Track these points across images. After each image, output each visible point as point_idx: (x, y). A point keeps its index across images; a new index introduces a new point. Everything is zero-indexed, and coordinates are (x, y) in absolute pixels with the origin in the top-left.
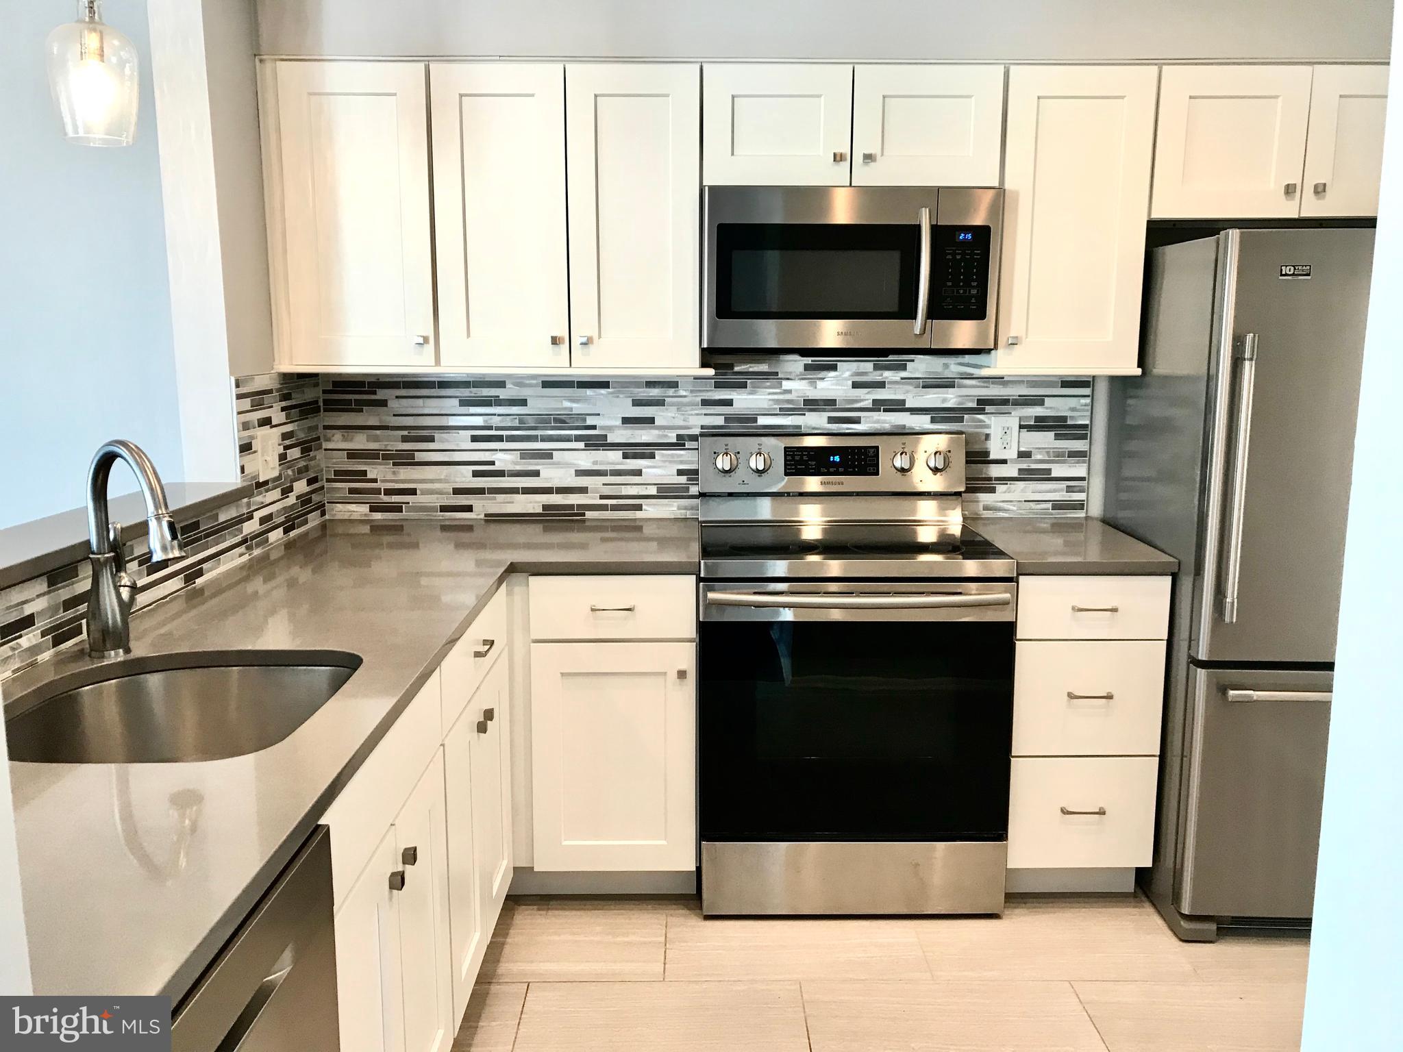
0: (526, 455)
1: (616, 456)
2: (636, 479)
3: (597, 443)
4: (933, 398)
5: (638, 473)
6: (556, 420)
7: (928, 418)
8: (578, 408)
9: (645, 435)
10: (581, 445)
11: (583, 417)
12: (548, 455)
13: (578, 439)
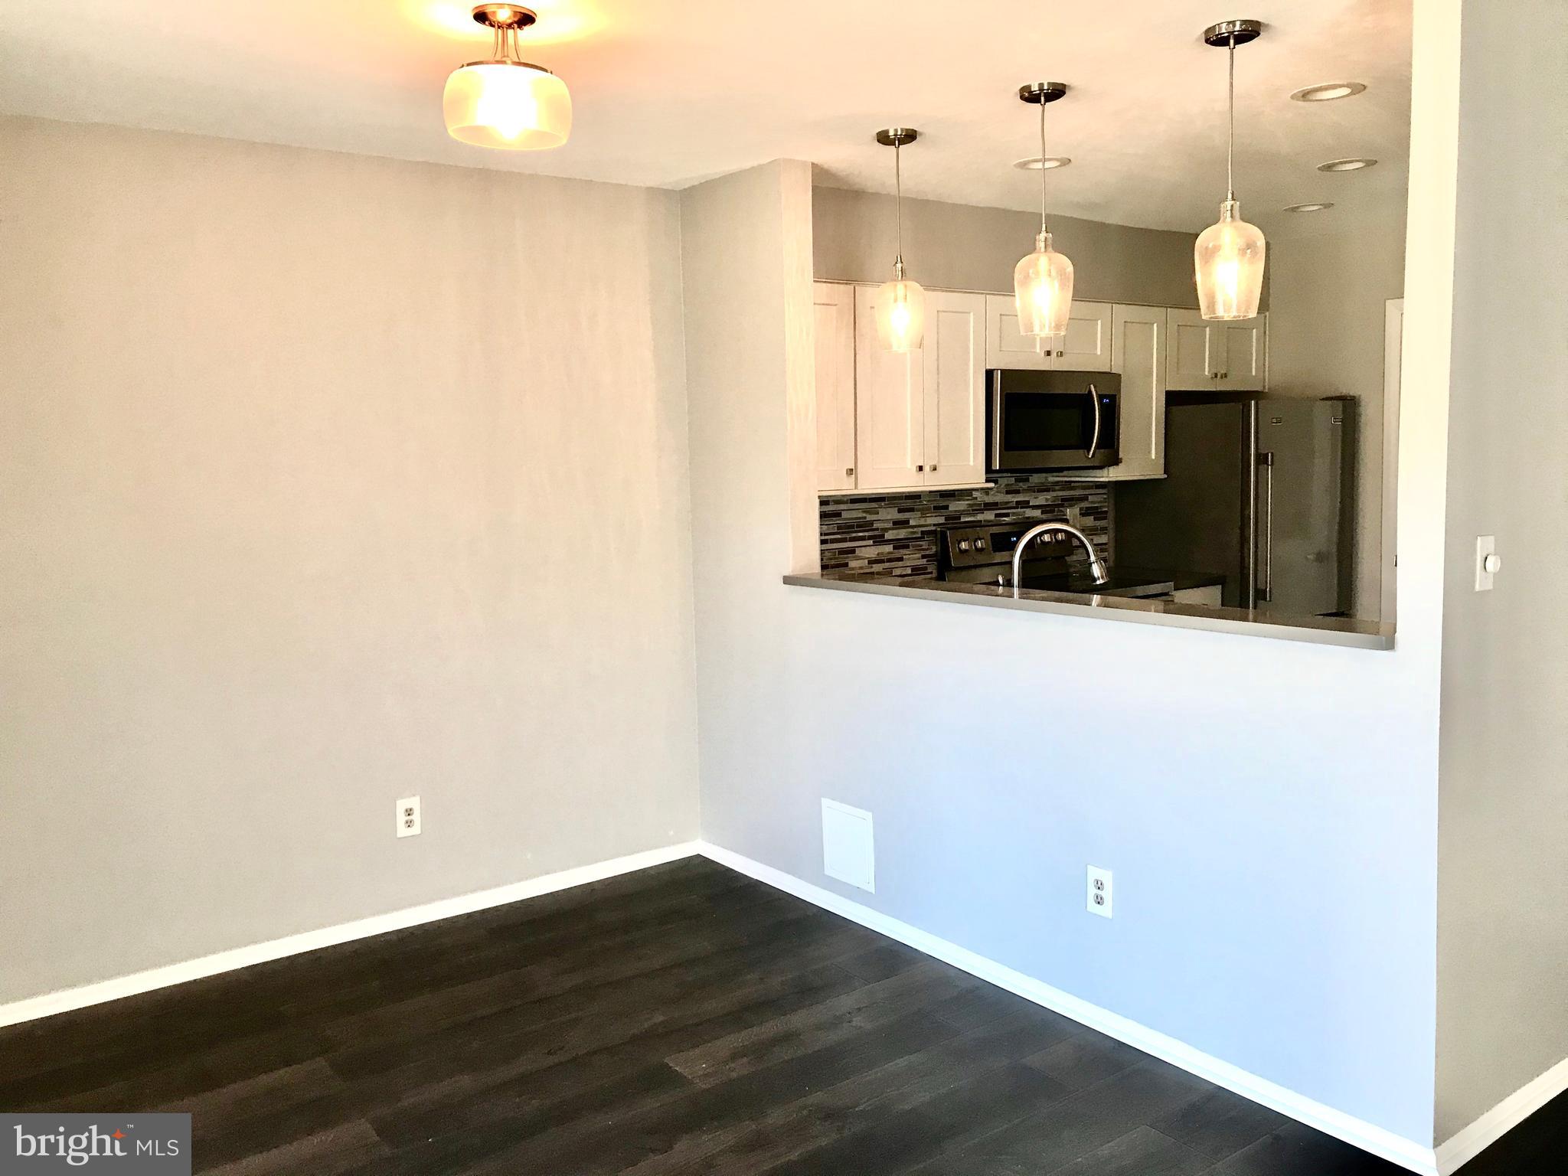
0: (843, 552)
1: (889, 548)
2: (900, 564)
3: (879, 540)
4: (1042, 499)
5: (901, 559)
6: (858, 526)
7: (1040, 511)
8: (870, 517)
9: (902, 533)
10: (871, 542)
11: (871, 523)
12: (852, 551)
13: (870, 538)
